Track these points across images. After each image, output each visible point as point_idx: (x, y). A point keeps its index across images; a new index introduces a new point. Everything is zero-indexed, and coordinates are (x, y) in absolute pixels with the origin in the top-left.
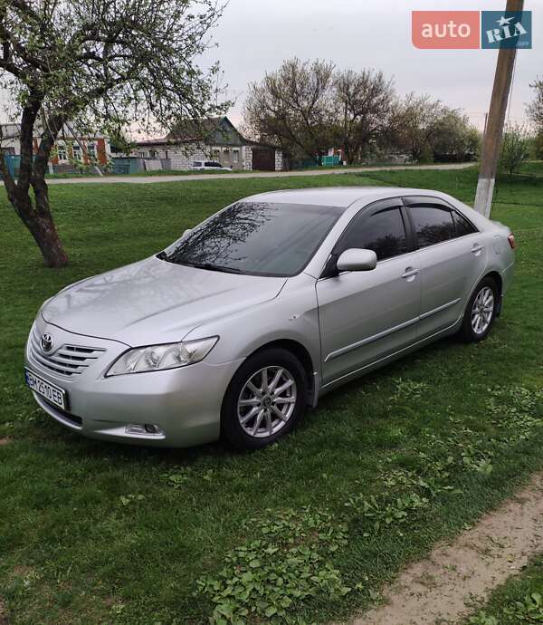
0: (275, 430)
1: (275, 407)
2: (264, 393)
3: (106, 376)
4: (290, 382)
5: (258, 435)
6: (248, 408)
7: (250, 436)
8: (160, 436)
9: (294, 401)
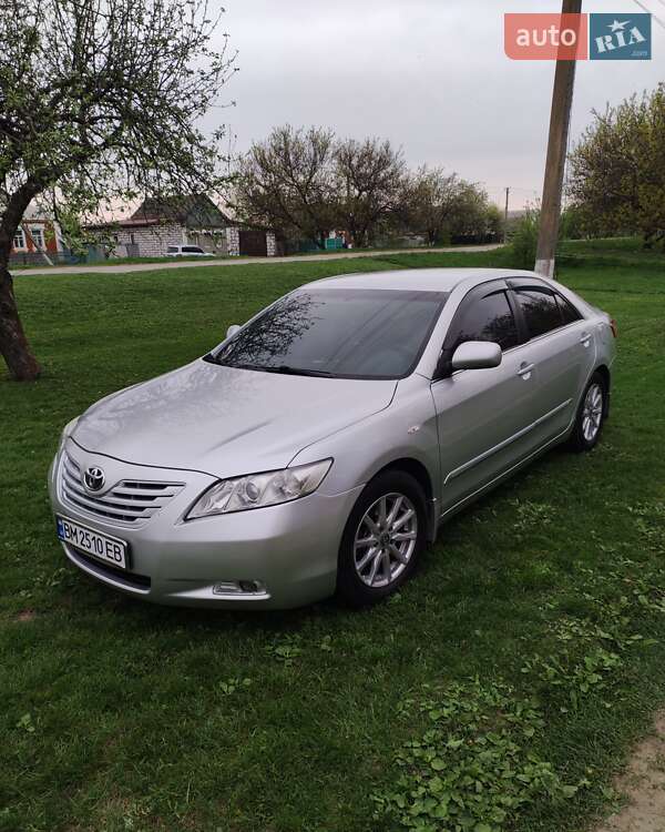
0: (394, 575)
1: (393, 546)
2: (381, 529)
3: (186, 520)
4: (410, 513)
5: (377, 584)
6: (363, 551)
7: (368, 586)
8: (263, 596)
9: (415, 536)
